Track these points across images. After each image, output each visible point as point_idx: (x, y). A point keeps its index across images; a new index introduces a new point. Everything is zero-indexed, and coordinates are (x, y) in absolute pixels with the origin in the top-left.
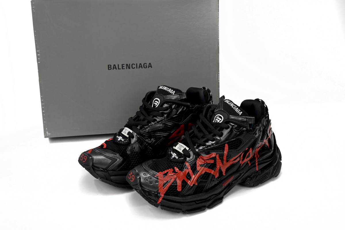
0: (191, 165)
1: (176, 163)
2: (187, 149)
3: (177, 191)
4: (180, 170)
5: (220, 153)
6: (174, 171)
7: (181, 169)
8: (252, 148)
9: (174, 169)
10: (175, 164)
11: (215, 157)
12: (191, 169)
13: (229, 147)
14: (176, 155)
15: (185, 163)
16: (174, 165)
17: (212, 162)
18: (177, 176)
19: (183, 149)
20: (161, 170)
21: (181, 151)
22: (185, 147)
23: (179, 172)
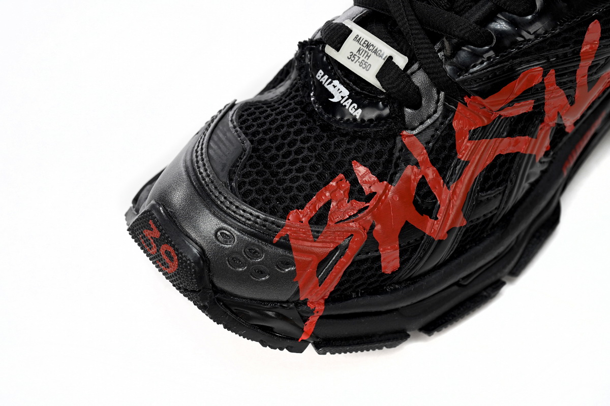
0: (428, 143)
1: (353, 139)
2: (401, 61)
3: (383, 274)
4: (381, 178)
6: (356, 192)
7: (385, 173)
9: (350, 174)
10: (354, 145)
12: (434, 162)
14: (346, 93)
15: (398, 138)
16: (348, 151)
18: (374, 216)
19: (377, 64)
20: (294, 199)
21: (370, 76)
22: (387, 50)
23: (378, 188)
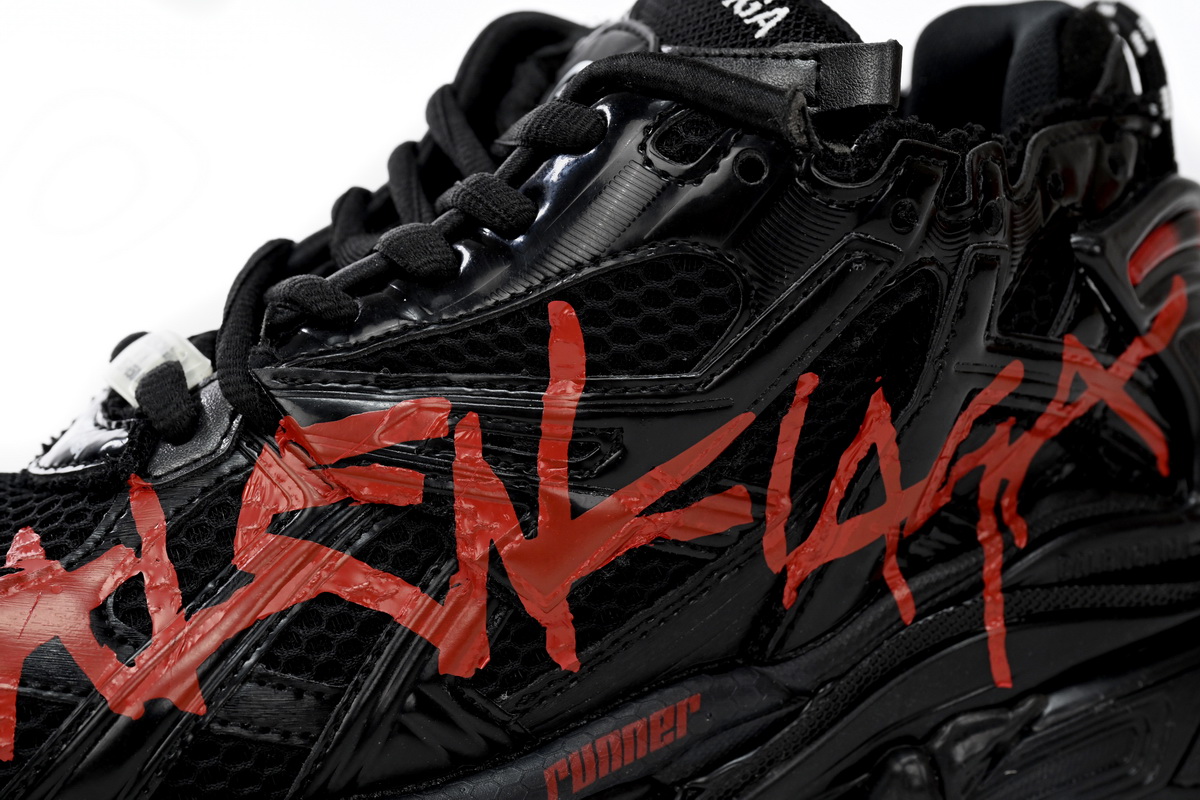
0: (177, 512)
5: (496, 397)
8: (888, 398)
11: (444, 445)
12: (176, 552)
13: (591, 344)
15: (123, 495)
17: (406, 489)
21: (130, 389)
